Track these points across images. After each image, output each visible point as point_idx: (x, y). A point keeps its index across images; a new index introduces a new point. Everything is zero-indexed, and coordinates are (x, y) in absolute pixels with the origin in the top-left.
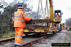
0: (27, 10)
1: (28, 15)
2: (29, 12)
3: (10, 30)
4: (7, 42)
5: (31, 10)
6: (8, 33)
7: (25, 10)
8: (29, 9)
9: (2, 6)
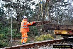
0: (64, 4)
1: (66, 11)
2: (67, 7)
3: (42, 31)
4: (41, 46)
5: (70, 4)
6: (41, 34)
7: (61, 5)
8: (67, 2)
9: (34, 2)
